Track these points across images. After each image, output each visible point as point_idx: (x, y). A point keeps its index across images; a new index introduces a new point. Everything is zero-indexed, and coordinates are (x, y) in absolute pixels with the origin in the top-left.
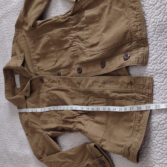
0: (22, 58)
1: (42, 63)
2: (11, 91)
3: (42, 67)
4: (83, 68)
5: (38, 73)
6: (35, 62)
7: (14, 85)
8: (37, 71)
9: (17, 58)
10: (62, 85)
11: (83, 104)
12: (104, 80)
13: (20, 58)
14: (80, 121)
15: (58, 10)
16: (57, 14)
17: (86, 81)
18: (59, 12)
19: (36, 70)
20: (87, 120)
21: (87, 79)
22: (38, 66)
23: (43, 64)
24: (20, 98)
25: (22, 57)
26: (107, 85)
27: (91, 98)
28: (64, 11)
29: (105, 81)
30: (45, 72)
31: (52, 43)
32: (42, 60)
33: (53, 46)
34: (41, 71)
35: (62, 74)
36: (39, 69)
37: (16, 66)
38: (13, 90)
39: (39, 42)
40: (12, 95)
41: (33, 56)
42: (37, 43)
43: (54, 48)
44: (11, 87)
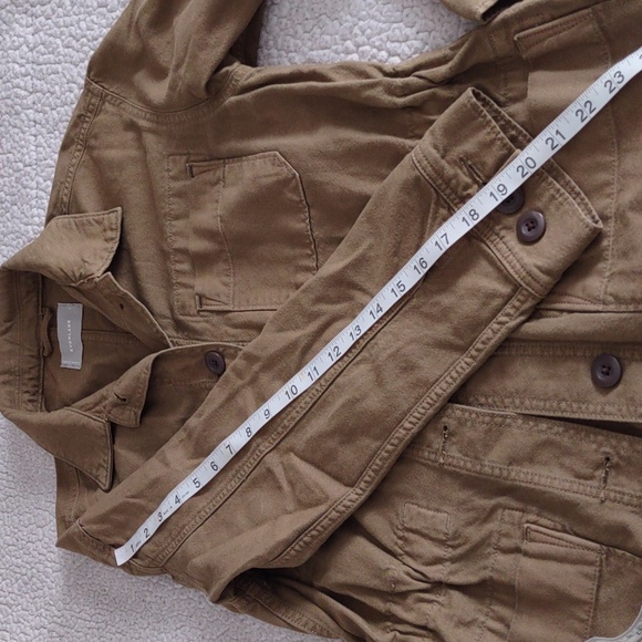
0: (110, 234)
1: (226, 279)
2: (27, 376)
3: (223, 299)
5: (198, 326)
6: (185, 267)
7: (48, 350)
8: (194, 311)
9: (80, 226)
11: (454, 538)
12: (608, 449)
13: (97, 229)
14: (431, 625)
15: (356, 35)
16: (348, 52)
17: (490, 430)
18: (358, 46)
19: (183, 307)
20: (468, 624)
21: (499, 420)
22: (198, 289)
23: (226, 284)
24: (83, 425)
25: (112, 230)
26: (623, 479)
27: (507, 519)
28: (389, 45)
29: (615, 459)
30: (235, 326)
31: (298, 199)
32: (221, 266)
33: (300, 211)
34: (215, 319)
36: (201, 304)
37: (81, 270)
38: (39, 371)
39: (219, 173)
40: (34, 395)
41: (174, 234)
42: (209, 176)
43: (304, 221)
44: (32, 356)
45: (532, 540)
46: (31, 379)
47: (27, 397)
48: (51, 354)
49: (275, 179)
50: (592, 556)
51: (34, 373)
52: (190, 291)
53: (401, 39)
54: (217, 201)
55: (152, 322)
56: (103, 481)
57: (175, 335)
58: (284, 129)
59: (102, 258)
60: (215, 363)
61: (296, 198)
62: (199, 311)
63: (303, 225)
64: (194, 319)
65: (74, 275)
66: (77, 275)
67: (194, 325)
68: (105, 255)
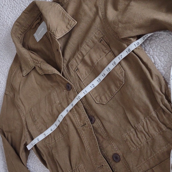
0: (69, 26)
3: (82, 76)
4: (120, 163)
5: (72, 74)
6: (80, 58)
9: (63, 15)
10: (84, 132)
13: (67, 21)
19: (72, 65)
22: (79, 67)
23: (86, 74)
25: (70, 26)
30: (80, 85)
32: (89, 69)
33: (117, 87)
34: (77, 77)
35: (95, 125)
36: (77, 70)
37: (54, 32)
39: (107, 51)
40: (22, 33)
41: (84, 48)
42: (104, 48)
43: (116, 90)
44: (28, 25)
46: (24, 29)
47: (20, 32)
48: (34, 29)
51: (26, 28)
52: (77, 64)
54: (101, 57)
56: (24, 73)
57: (65, 66)
58: (131, 67)
59: (62, 33)
60: (68, 87)
61: (119, 85)
62: (74, 71)
64: (72, 71)
65: (52, 31)
68: (64, 32)
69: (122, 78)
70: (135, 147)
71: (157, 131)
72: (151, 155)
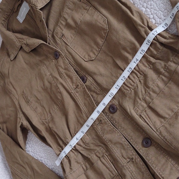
1: (72, 36)
2: (6, 13)
3: (69, 41)
4: (118, 112)
5: (58, 42)
6: (64, 23)
10: (77, 94)
11: (87, 144)
12: (134, 157)
15: (148, 4)
16: (143, 6)
17: (111, 130)
18: (147, 7)
19: (57, 33)
21: (114, 130)
22: (64, 32)
23: (72, 38)
26: (132, 165)
27: (101, 150)
28: (155, 15)
29: (134, 160)
30: (67, 50)
32: (73, 32)
33: (103, 38)
34: (63, 43)
35: (87, 83)
36: (62, 37)
37: (35, 3)
38: (10, 14)
39: (88, 8)
40: (6, 19)
41: (66, 12)
42: (84, 5)
43: (102, 42)
44: (11, 9)
45: (104, 159)
46: (7, 15)
47: (3, 19)
48: (16, 12)
49: (101, 25)
50: (114, 173)
52: (61, 30)
53: (159, 17)
54: (83, 15)
55: (46, 32)
56: (12, 57)
57: (51, 37)
58: (112, 14)
59: (43, 3)
60: (57, 55)
61: (104, 35)
62: (60, 38)
63: (101, 43)
64: (58, 38)
65: (32, 3)
66: (33, 3)
67: (57, 40)
69: (106, 26)
70: (129, 89)
71: (147, 66)
72: (146, 92)
